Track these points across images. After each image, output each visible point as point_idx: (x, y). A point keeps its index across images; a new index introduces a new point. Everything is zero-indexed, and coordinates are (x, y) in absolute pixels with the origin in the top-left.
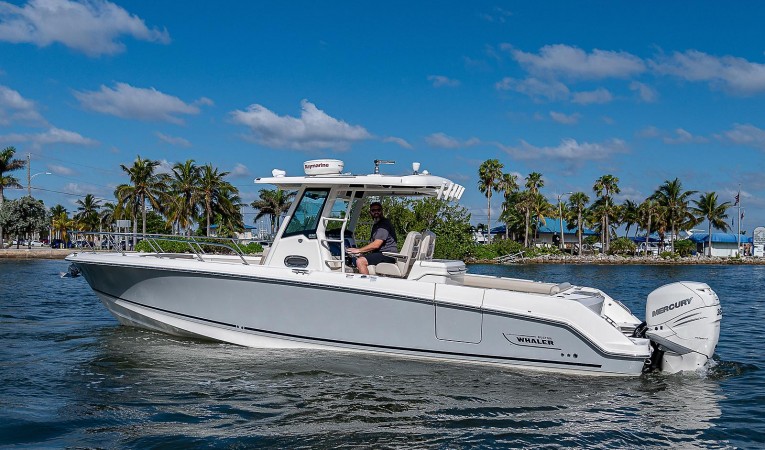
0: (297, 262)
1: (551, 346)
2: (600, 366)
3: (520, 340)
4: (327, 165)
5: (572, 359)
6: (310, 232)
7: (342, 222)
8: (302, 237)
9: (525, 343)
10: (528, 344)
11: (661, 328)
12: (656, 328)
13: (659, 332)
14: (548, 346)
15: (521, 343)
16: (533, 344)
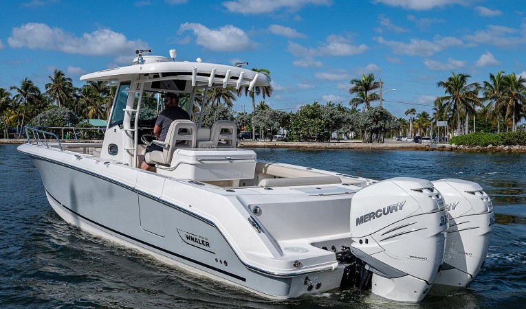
3: (188, 238)
10: (193, 243)
11: (367, 241)
12: (361, 242)
13: (364, 248)
14: (206, 247)
15: (188, 241)
16: (197, 244)
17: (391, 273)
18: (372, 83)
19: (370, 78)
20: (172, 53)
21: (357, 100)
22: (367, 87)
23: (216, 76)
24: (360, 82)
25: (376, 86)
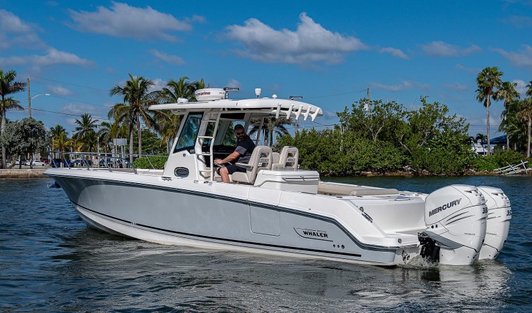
0: (182, 172)
1: (326, 238)
2: (360, 256)
3: (305, 233)
4: (209, 93)
5: (340, 250)
6: (191, 149)
7: (211, 139)
8: (186, 152)
9: (308, 236)
10: (310, 236)
11: (437, 226)
12: (433, 227)
13: (435, 230)
14: (324, 238)
15: (306, 236)
16: (314, 237)
17: (453, 246)
20: (258, 91)
23: (282, 109)
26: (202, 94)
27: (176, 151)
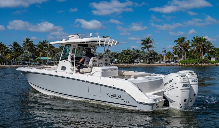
0: (64, 68)
1: (121, 98)
2: (137, 107)
3: (112, 96)
4: (73, 37)
5: (127, 104)
6: (66, 59)
7: (74, 55)
8: (65, 60)
9: (113, 97)
10: (114, 97)
11: (165, 91)
13: (165, 93)
14: (120, 98)
15: (112, 97)
16: (116, 97)
18: (149, 41)
19: (149, 39)
20: (91, 35)
21: (144, 47)
22: (147, 43)
24: (145, 41)
25: (151, 42)
26: (71, 37)
27: (61, 60)
